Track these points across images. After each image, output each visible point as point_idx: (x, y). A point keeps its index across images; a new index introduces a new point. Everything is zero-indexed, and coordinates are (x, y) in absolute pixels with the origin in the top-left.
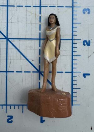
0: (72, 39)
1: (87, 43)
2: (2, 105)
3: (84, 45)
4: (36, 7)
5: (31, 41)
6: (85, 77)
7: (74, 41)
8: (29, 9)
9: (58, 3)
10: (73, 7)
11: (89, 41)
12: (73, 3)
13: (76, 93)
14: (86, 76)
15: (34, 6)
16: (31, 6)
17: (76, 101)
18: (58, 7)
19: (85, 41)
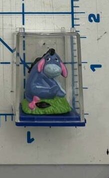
5: (10, 17)
6: (94, 70)
7: (75, 16)
14: (95, 68)
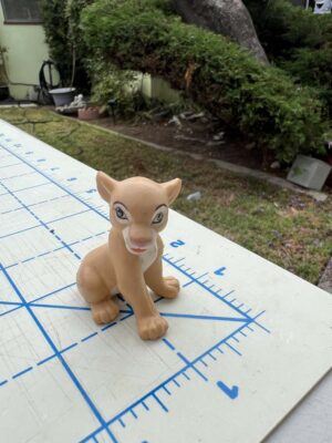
1: (178, 244)
2: (92, 436)
3: (176, 247)
11: (179, 241)
13: (235, 299)
17: (250, 310)
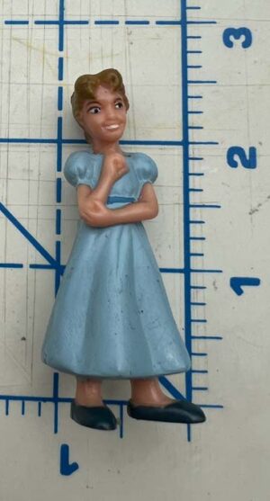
0: (185, 143)
1: (243, 158)
3: (233, 164)
4: (47, 26)
5: (27, 149)
6: (239, 292)
7: (193, 151)
8: (19, 31)
9: (126, 9)
10: (184, 23)
11: (253, 150)
12: (184, 8)
13: (205, 355)
14: (243, 287)
15: (37, 23)
16: (26, 23)
17: (205, 389)
18: (128, 23)
19: (234, 151)
